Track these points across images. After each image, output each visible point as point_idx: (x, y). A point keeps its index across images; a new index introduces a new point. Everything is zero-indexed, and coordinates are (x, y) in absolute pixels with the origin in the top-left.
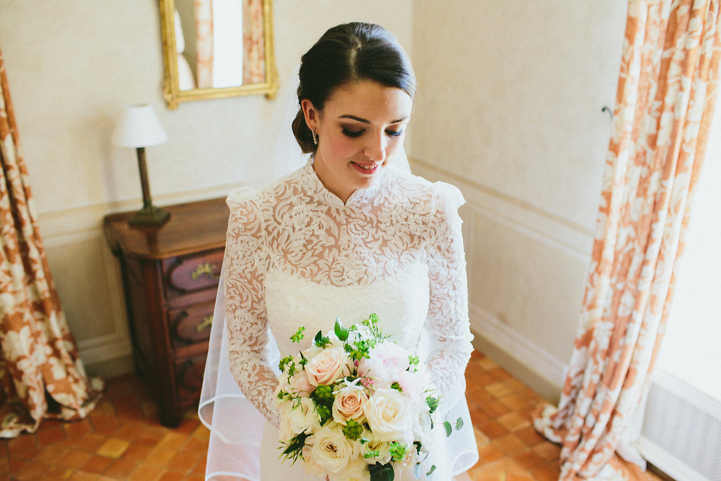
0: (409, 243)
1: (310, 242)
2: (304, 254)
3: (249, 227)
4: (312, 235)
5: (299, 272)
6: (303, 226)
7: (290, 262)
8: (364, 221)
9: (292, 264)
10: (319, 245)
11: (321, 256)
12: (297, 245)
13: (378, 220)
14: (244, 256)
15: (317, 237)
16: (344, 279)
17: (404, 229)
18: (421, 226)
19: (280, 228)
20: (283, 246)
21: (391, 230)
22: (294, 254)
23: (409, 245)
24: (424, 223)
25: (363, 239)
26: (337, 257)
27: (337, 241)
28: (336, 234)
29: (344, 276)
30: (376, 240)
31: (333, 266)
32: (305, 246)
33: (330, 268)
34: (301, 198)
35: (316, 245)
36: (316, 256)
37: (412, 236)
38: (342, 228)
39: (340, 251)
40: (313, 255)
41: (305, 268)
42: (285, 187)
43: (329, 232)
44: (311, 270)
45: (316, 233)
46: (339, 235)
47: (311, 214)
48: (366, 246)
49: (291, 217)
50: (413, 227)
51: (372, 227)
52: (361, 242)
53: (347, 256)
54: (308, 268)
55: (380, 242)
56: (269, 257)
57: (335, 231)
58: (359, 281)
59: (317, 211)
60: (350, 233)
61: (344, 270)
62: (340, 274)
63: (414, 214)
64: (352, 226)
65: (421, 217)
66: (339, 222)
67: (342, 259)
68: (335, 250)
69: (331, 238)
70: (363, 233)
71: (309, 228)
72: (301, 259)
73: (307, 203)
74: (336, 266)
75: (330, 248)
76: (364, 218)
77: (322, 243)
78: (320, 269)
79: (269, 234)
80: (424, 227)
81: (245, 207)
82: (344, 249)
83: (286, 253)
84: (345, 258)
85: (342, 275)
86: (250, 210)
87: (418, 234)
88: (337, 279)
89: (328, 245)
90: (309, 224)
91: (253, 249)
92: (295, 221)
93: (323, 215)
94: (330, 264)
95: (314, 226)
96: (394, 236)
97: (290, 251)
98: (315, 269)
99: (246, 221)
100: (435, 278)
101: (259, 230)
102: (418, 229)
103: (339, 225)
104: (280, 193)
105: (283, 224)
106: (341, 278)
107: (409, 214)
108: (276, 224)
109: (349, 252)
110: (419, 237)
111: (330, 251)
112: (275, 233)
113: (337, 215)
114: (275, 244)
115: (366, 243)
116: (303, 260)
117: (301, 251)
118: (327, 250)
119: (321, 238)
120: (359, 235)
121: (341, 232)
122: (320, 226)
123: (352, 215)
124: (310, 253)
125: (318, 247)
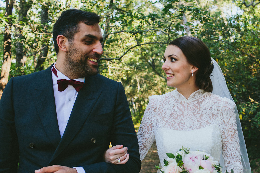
0: (212, 117)
1: (173, 114)
2: (170, 118)
3: (153, 107)
4: (174, 111)
5: (168, 124)
6: (171, 108)
7: (165, 121)
8: (194, 106)
9: (165, 122)
10: (176, 114)
11: (176, 118)
12: (168, 115)
13: (200, 107)
14: (149, 118)
15: (176, 112)
16: (184, 126)
17: (210, 111)
18: (217, 111)
19: (164, 109)
20: (163, 115)
21: (205, 111)
22: (166, 118)
23: (212, 118)
24: (218, 110)
25: (193, 113)
26: (182, 119)
27: (183, 113)
28: (183, 111)
29: (185, 125)
30: (198, 114)
31: (181, 122)
32: (171, 115)
33: (180, 123)
34: (173, 99)
35: (175, 114)
36: (175, 118)
37: (213, 115)
38: (186, 108)
39: (184, 117)
40: (173, 118)
41: (170, 123)
42: (169, 95)
43: (180, 110)
44: (172, 124)
45: (176, 110)
46: (184, 110)
47: (175, 104)
48: (194, 115)
49: (168, 105)
50: (213, 111)
51: (197, 109)
52: (192, 114)
53: (186, 118)
54: (171, 123)
55: (200, 115)
56: (157, 119)
57: (183, 109)
58: (190, 127)
59: (177, 103)
60: (188, 110)
61: (185, 123)
62: (183, 124)
63: (214, 106)
64: (189, 108)
65: (217, 108)
66: (185, 106)
67: (184, 119)
68: (182, 116)
69: (181, 112)
70: (193, 111)
71: (173, 109)
72: (168, 120)
73: (174, 100)
74: (182, 122)
75: (180, 115)
76: (194, 105)
77: (177, 114)
78: (175, 123)
79: (159, 111)
80: (218, 112)
81: (153, 100)
82: (185, 116)
83: (164, 118)
84: (185, 119)
85: (184, 125)
86: (155, 101)
87: (215, 114)
88: (182, 126)
89: (180, 114)
90: (174, 107)
91: (152, 116)
92: (169, 106)
93: (179, 104)
94: (179, 121)
95: (175, 108)
96: (206, 113)
97: (165, 117)
98: (174, 123)
99: (152, 105)
100: (223, 133)
101: (156, 109)
102: (216, 112)
103: (185, 107)
104: (167, 97)
105: (165, 108)
106: (183, 126)
107: (212, 106)
108: (162, 108)
109: (187, 117)
110: (216, 115)
111: (180, 117)
112: (161, 111)
113: (184, 104)
114: (160, 115)
115: (194, 114)
116: (170, 120)
117: (169, 117)
118: (179, 116)
119: (177, 112)
120: (192, 111)
121: (185, 110)
122: (177, 108)
123: (190, 104)
124: (172, 118)
125: (176, 115)
